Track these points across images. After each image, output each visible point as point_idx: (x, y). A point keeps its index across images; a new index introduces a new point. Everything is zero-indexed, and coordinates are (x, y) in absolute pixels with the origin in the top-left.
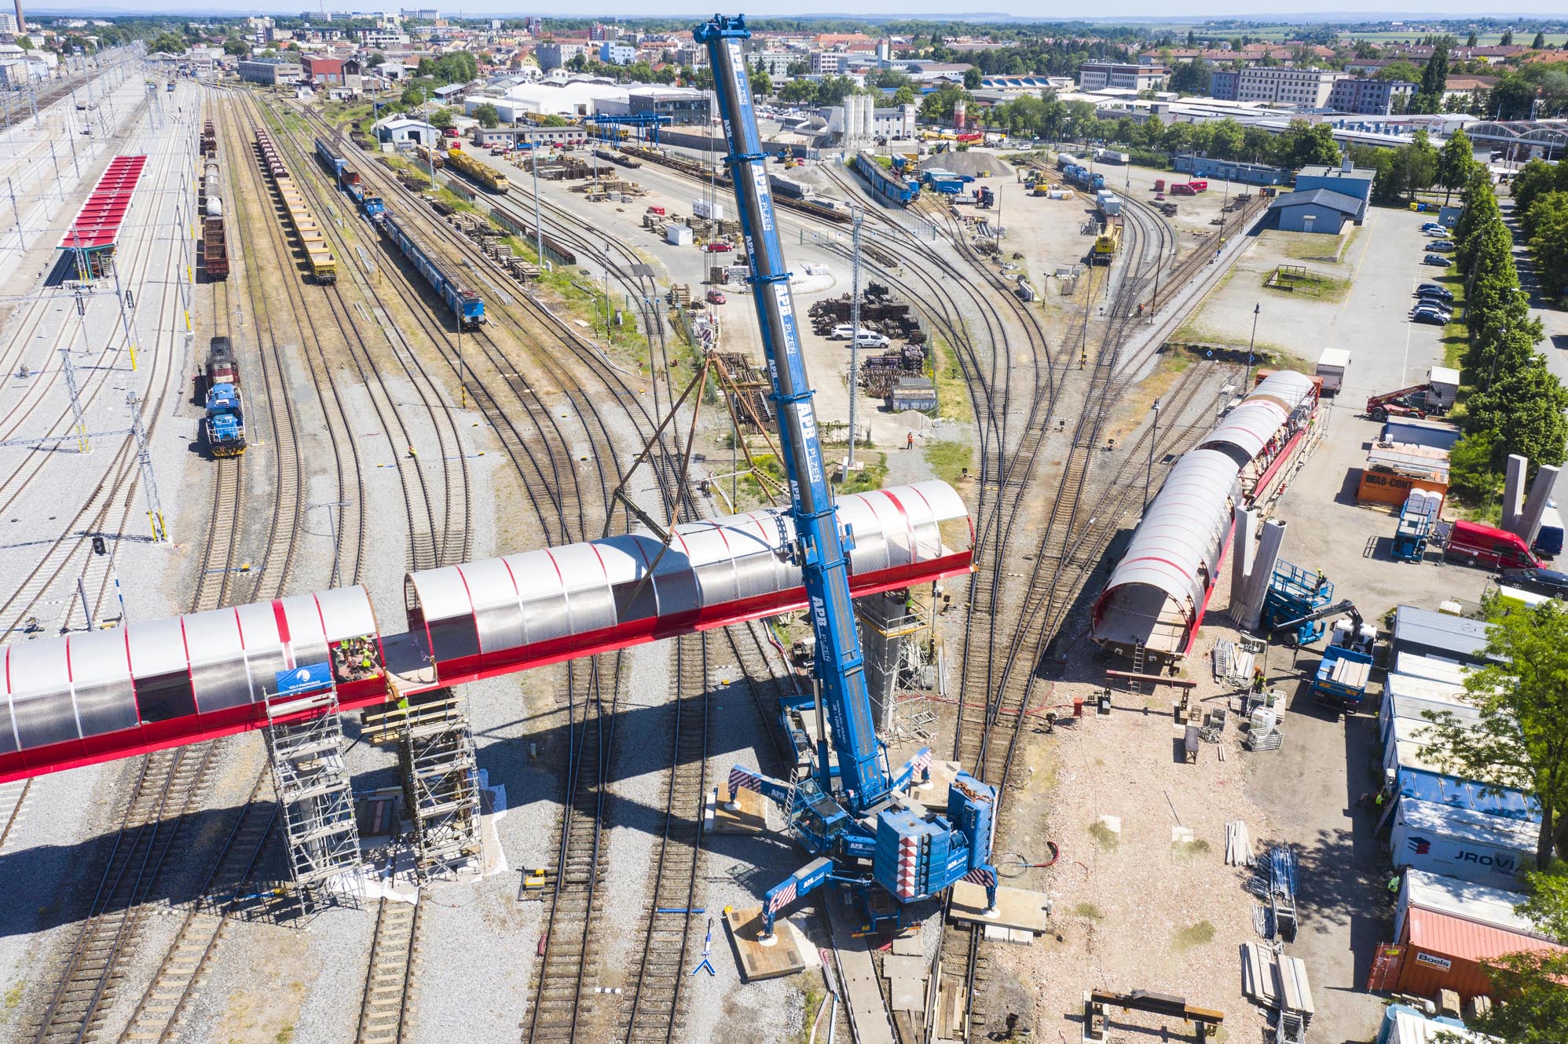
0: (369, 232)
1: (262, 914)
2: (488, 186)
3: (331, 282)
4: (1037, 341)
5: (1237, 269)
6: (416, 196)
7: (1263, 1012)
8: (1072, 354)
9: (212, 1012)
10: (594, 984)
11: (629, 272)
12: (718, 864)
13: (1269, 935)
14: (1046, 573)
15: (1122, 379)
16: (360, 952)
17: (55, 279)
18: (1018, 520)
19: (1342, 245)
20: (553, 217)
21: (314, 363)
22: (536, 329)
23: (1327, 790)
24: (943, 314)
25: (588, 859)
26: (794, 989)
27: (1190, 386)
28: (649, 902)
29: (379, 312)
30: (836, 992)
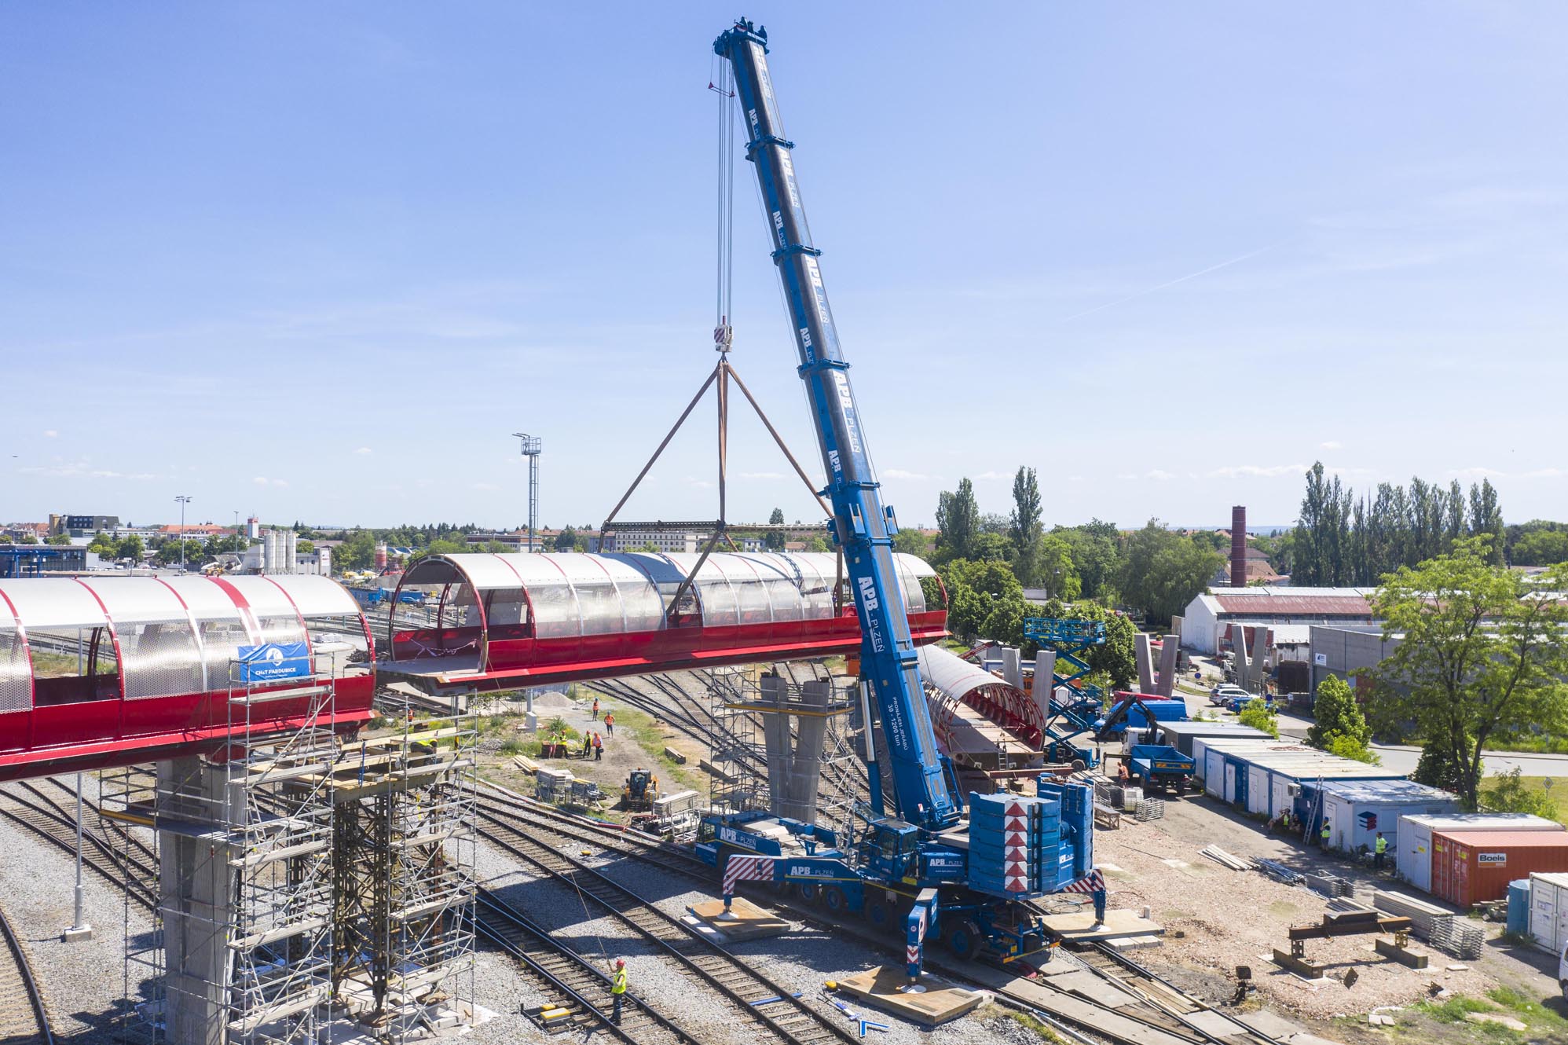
25: (600, 988)
26: (989, 1021)
28: (726, 1001)
30: (1036, 1011)
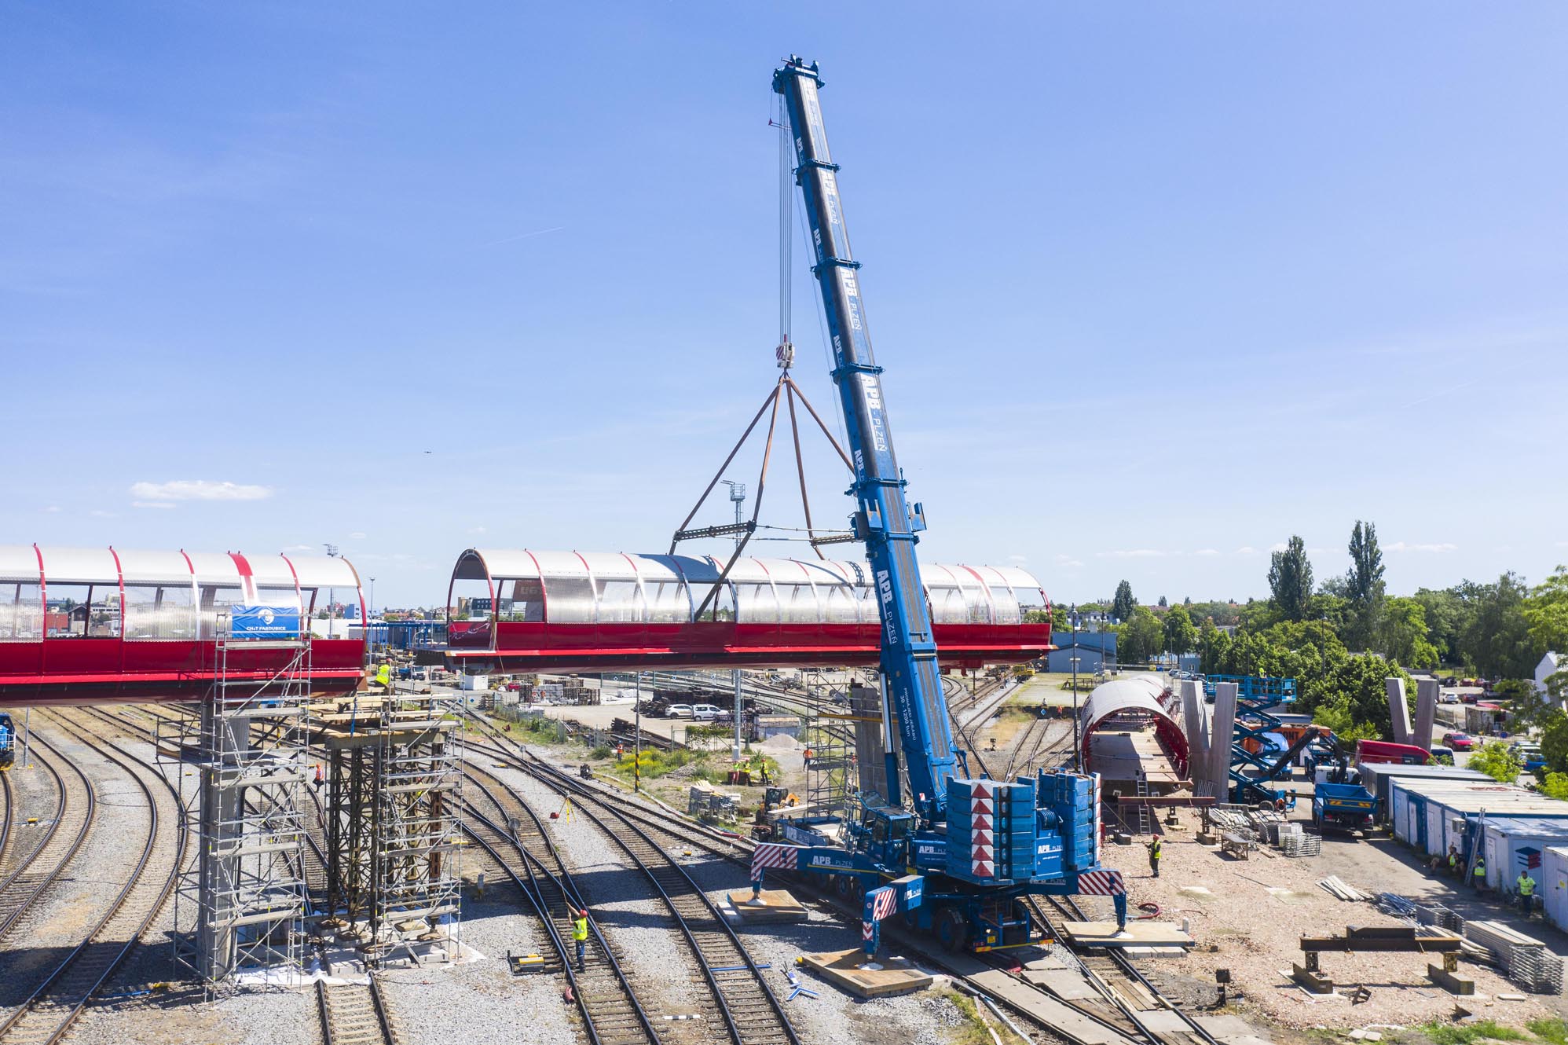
1: (138, 1005)
5: (1030, 685)
10: (661, 1015)
12: (763, 940)
23: (1393, 870)
26: (929, 1000)
28: (695, 965)
30: (983, 996)
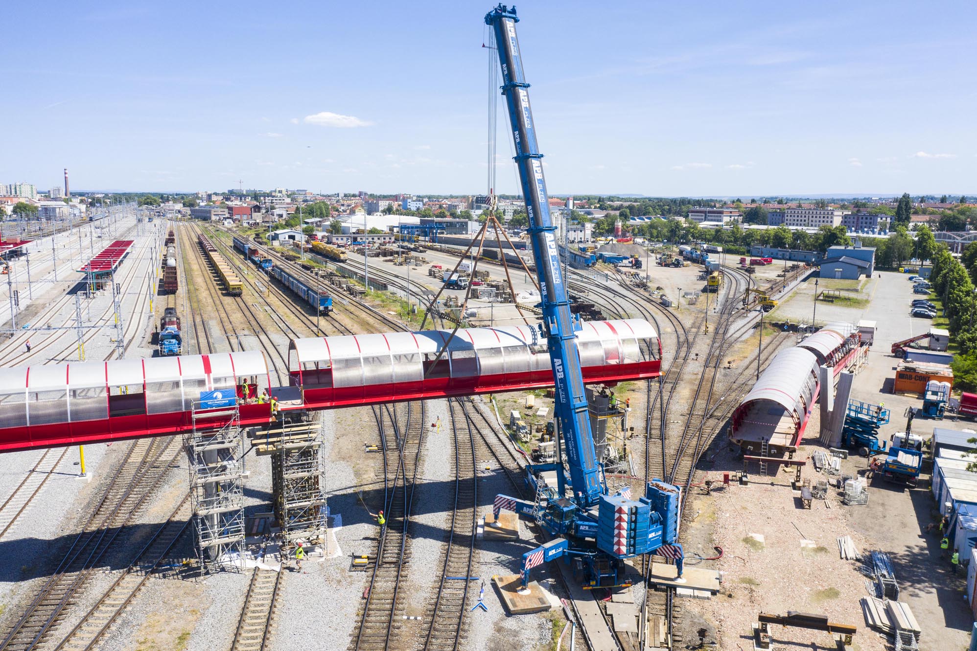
0: (263, 276)
1: (173, 575)
2: (335, 258)
3: (239, 295)
4: (676, 323)
5: (797, 293)
6: (292, 263)
7: (884, 636)
8: (699, 328)
9: (134, 623)
10: (403, 615)
11: (421, 293)
12: (487, 556)
13: (879, 596)
14: (696, 422)
15: (732, 339)
16: (239, 595)
17: (73, 292)
18: (674, 398)
19: (861, 284)
20: (374, 272)
21: (226, 328)
22: (364, 315)
23: (904, 525)
24: (616, 312)
25: (397, 551)
26: (544, 620)
27: (776, 342)
28: (440, 573)
29: (268, 308)
30: (573, 622)
